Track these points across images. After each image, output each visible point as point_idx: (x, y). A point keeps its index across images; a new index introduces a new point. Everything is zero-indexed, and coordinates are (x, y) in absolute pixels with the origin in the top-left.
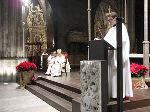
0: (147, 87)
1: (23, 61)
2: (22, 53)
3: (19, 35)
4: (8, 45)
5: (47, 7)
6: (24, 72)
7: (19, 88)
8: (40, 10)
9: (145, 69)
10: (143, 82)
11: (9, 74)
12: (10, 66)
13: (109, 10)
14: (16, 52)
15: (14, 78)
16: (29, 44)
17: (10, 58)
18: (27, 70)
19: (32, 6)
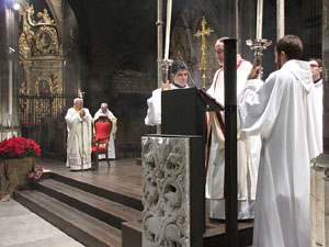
1: (9, 136)
5: (65, 15)
6: (10, 162)
8: (48, 22)
16: (24, 97)
18: (17, 157)
19: (30, 10)
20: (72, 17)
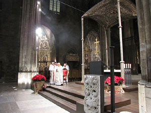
0: (124, 92)
2: (35, 68)
3: (33, 55)
4: (26, 63)
6: (37, 82)
7: (34, 93)
9: (122, 80)
10: (121, 89)
11: (26, 83)
12: (27, 77)
13: (96, 40)
14: (31, 68)
15: (29, 86)
17: (26, 72)
18: (39, 81)
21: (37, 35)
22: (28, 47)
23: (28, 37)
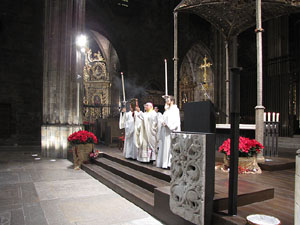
0: (260, 171)
1: (77, 130)
2: (76, 118)
3: (71, 92)
4: (56, 106)
5: (111, 54)
6: (79, 146)
7: (72, 167)
8: (101, 59)
9: (258, 146)
10: (255, 164)
11: (57, 147)
12: (58, 136)
13: (205, 60)
14: (67, 117)
15: (65, 153)
16: (85, 106)
17: (58, 124)
18: (83, 143)
19: (90, 53)
20: (116, 56)
21: (79, 50)
22: (58, 74)
23: (59, 53)
